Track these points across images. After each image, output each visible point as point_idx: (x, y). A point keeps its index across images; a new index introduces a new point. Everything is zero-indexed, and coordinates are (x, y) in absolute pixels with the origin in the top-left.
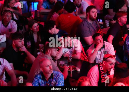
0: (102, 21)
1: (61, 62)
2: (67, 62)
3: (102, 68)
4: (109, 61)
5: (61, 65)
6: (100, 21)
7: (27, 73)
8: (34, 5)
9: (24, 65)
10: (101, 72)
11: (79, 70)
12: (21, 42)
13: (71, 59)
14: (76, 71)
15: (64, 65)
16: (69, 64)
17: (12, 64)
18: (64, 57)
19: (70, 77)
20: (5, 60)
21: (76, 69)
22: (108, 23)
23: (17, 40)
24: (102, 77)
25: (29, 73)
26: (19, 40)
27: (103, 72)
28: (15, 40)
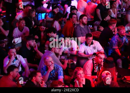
0: (92, 27)
1: (62, 57)
2: (67, 57)
3: (95, 62)
4: (99, 56)
5: (62, 59)
6: (90, 26)
7: (37, 65)
8: (41, 15)
9: (35, 60)
10: (95, 64)
11: (75, 63)
12: (33, 43)
13: (69, 55)
14: (74, 63)
15: (64, 59)
16: (68, 58)
17: (26, 59)
18: (64, 53)
19: (69, 68)
20: (20, 56)
21: (73, 62)
22: (96, 28)
23: (30, 41)
24: (95, 68)
25: (38, 65)
26: (32, 41)
27: (96, 65)
28: (29, 41)
